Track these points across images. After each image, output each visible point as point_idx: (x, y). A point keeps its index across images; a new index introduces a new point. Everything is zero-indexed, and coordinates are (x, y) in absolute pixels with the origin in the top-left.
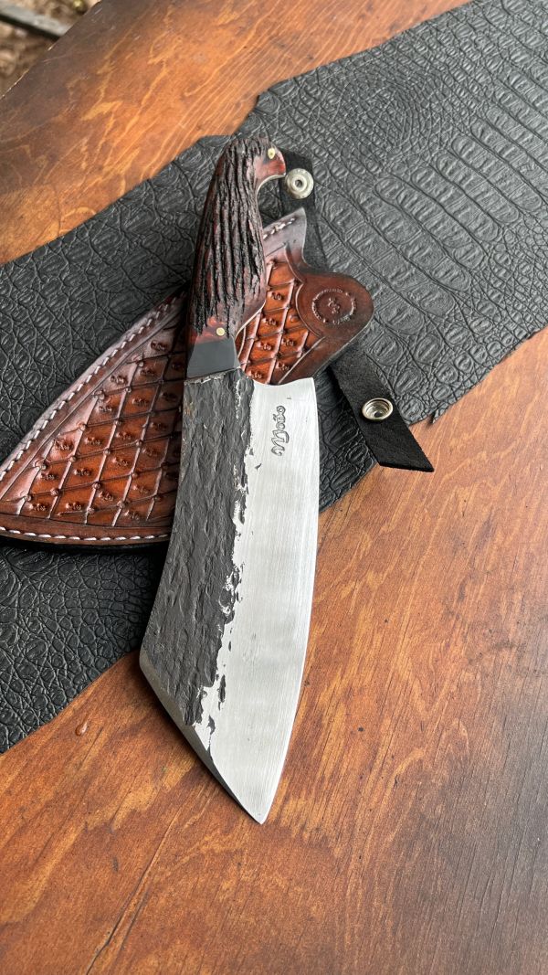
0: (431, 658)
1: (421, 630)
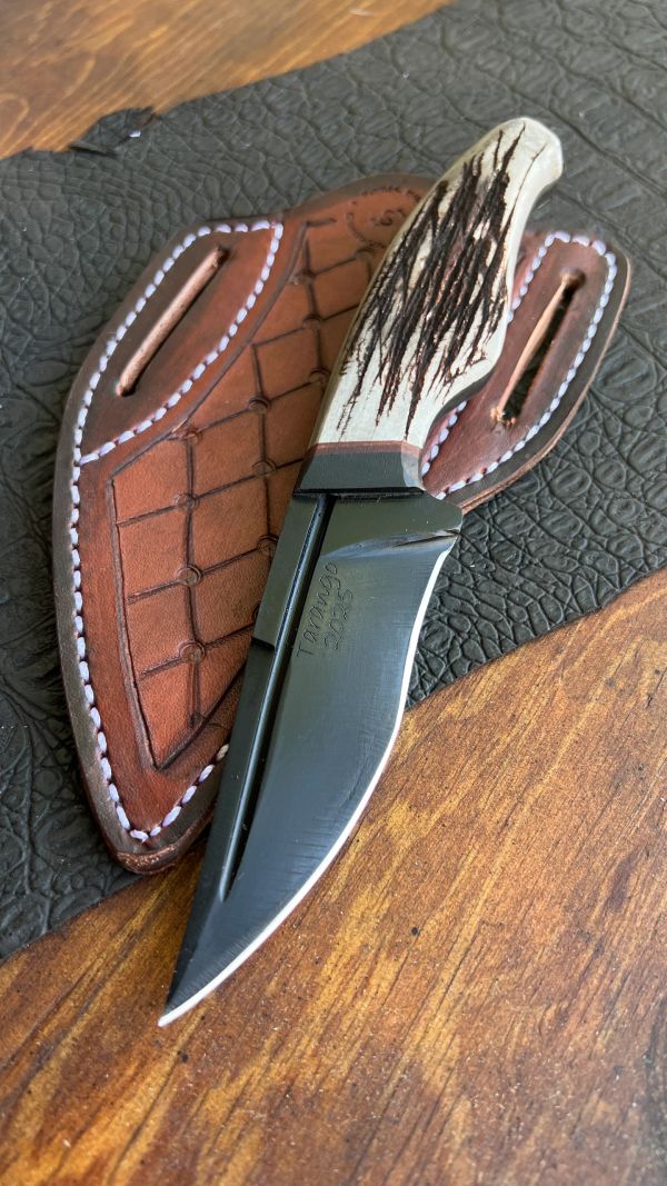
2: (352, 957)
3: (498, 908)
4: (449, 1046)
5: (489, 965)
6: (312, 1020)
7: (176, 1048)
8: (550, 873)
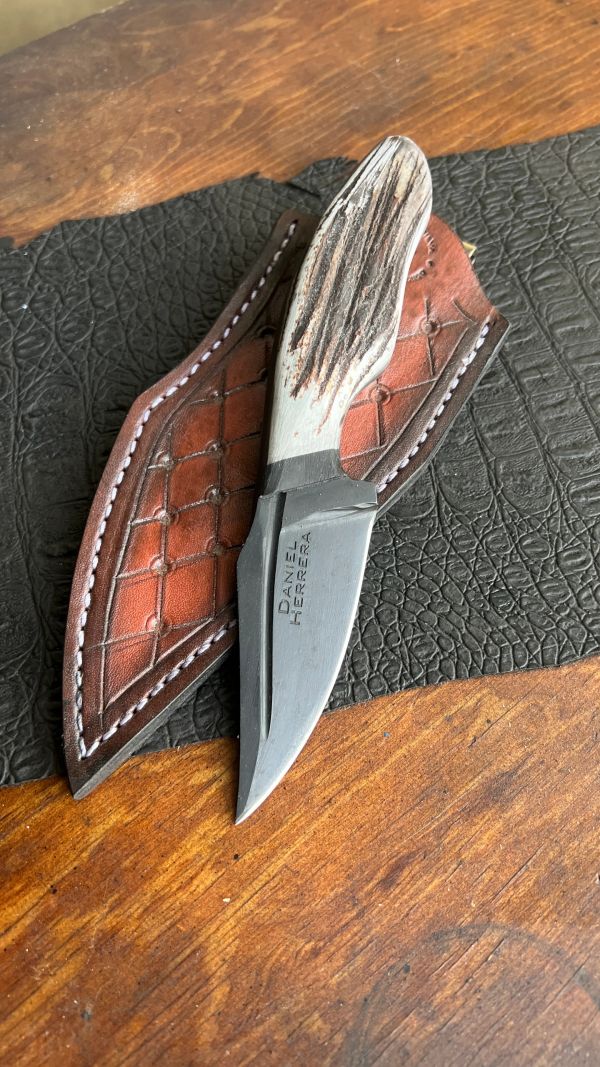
0: (275, 957)
1: (284, 903)
2: (187, 861)
3: (300, 860)
4: (229, 945)
5: (279, 898)
6: (145, 895)
7: (52, 883)
8: (347, 847)
